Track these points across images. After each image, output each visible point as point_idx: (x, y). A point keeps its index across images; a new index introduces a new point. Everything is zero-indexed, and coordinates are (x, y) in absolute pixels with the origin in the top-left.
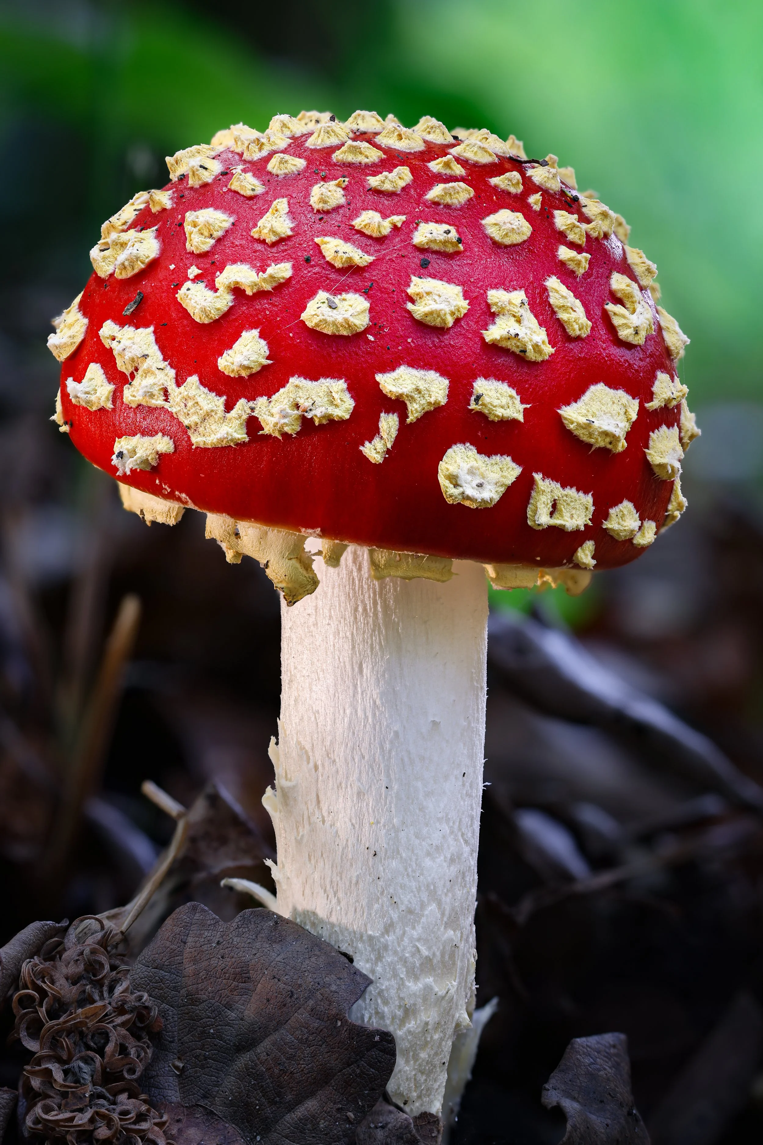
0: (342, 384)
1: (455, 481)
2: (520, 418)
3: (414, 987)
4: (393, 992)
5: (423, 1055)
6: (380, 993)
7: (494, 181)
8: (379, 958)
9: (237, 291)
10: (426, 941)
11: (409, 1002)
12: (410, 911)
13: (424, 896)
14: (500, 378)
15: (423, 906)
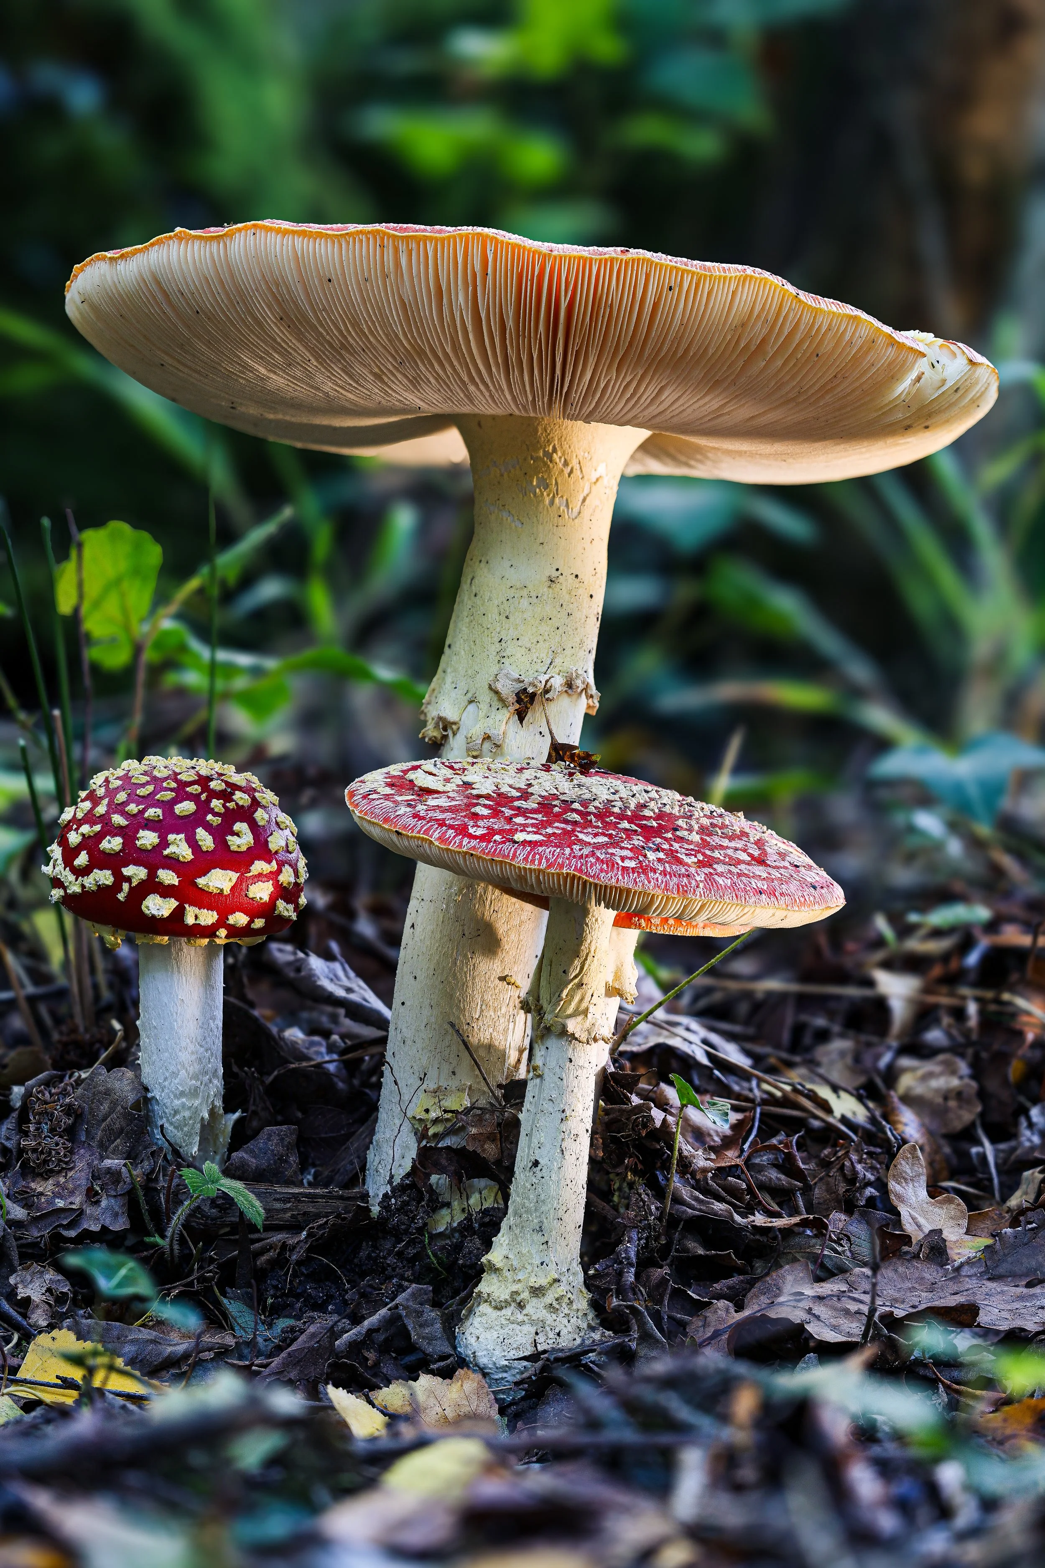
0: (109, 872)
1: (147, 907)
2: (177, 884)
3: (177, 1102)
4: (169, 1104)
5: (185, 1129)
6: (164, 1104)
7: (188, 789)
8: (163, 1091)
9: (83, 835)
10: (181, 1085)
11: (176, 1108)
12: (174, 1073)
13: (179, 1067)
14: (169, 868)
15: (179, 1071)
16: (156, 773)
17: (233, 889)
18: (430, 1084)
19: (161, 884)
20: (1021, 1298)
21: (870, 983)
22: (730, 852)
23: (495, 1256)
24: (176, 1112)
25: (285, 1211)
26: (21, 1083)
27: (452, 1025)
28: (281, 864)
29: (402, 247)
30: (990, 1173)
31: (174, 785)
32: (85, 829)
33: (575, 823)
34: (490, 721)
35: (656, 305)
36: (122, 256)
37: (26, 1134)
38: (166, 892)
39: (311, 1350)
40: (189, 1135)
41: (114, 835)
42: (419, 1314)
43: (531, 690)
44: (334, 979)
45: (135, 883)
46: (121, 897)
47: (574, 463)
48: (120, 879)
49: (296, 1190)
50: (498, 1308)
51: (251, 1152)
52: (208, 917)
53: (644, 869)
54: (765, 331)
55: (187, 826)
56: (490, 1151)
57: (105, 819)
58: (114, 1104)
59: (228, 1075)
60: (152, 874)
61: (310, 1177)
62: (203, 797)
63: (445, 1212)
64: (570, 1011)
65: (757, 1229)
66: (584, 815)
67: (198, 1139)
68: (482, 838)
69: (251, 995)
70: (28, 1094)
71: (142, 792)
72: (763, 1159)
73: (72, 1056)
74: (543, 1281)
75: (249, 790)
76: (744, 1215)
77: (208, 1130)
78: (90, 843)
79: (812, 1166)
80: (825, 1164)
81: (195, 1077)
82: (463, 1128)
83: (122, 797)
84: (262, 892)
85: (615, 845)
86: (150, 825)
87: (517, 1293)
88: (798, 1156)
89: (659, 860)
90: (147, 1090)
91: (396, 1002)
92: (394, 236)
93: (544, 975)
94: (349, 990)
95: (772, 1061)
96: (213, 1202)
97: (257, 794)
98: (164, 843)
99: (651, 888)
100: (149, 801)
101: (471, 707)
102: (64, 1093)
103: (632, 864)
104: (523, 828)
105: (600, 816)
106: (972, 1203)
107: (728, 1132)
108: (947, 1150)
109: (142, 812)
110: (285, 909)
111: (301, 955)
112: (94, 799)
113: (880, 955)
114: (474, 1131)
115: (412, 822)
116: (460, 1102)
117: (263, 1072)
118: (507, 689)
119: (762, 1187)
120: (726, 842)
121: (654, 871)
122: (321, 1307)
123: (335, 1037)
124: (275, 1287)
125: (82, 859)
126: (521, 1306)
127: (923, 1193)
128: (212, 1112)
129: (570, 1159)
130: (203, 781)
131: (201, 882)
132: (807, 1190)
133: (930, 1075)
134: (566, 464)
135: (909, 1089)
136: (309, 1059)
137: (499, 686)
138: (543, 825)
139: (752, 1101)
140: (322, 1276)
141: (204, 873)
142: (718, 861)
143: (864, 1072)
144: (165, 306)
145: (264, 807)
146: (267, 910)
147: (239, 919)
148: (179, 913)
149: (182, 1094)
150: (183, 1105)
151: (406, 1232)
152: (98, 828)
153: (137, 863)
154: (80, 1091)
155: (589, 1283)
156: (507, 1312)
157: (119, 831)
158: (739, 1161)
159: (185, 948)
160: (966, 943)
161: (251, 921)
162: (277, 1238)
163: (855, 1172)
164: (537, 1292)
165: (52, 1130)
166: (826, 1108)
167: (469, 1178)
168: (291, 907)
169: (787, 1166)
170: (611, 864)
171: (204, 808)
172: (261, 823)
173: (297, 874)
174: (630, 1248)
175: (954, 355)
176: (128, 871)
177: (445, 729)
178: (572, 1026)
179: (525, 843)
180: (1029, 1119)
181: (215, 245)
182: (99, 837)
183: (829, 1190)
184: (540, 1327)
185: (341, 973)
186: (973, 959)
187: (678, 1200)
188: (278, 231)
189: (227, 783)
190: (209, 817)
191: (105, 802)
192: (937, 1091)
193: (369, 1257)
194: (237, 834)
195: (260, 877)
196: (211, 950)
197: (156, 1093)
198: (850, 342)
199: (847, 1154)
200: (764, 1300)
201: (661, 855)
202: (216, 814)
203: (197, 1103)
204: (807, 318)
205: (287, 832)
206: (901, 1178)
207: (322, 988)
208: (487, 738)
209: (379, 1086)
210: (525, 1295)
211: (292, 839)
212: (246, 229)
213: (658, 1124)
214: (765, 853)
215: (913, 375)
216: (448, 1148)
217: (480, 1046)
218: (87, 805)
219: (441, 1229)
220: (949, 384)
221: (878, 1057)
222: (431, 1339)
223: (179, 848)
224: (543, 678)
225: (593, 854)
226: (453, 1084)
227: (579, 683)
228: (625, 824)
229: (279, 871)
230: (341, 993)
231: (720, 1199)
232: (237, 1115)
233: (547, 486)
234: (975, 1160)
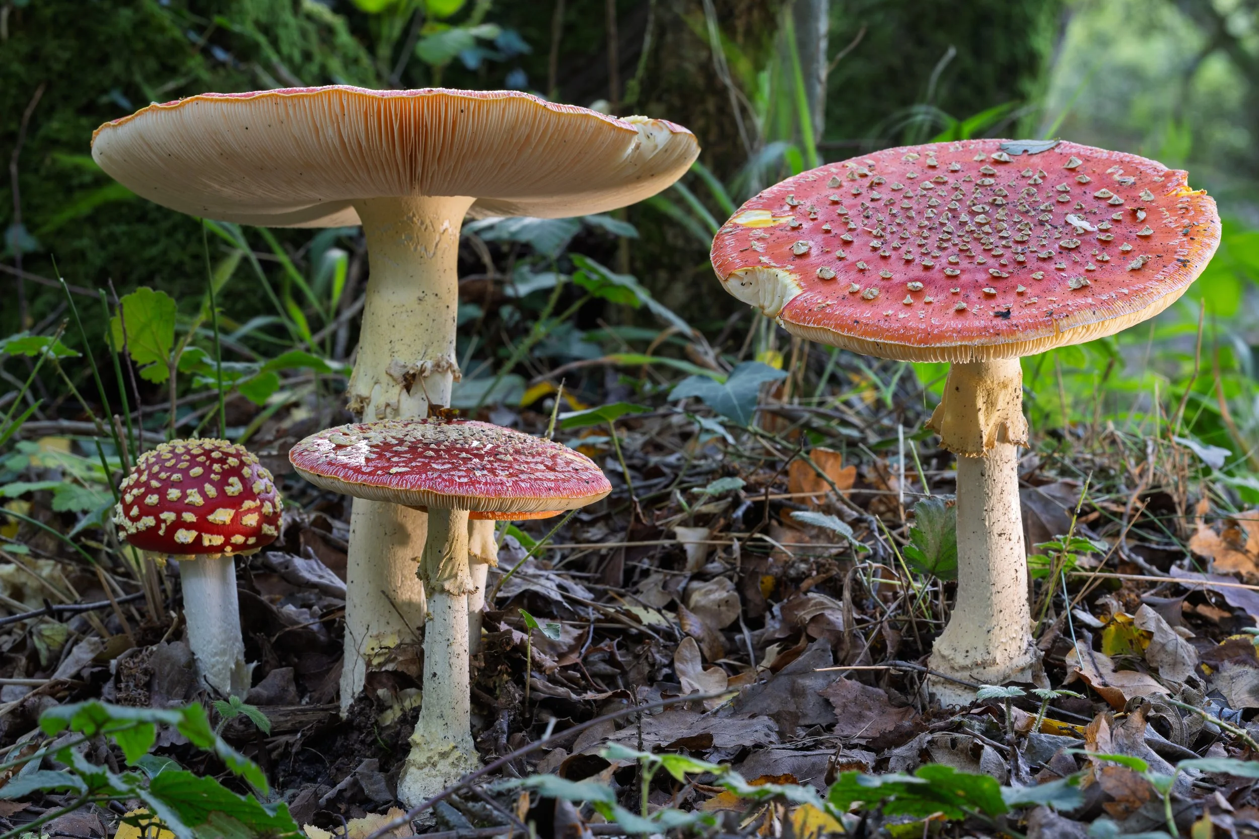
16: (177, 451)
17: (232, 520)
18: (374, 631)
19: (185, 522)
20: (745, 727)
21: (673, 536)
22: (532, 465)
23: (416, 737)
24: (213, 666)
25: (286, 721)
26: (114, 658)
27: (383, 592)
28: (262, 501)
29: (289, 103)
30: (747, 651)
31: (188, 457)
32: (135, 491)
33: (431, 457)
34: (389, 395)
35: (454, 123)
36: (120, 124)
37: (120, 690)
38: (189, 526)
39: (303, 806)
40: (223, 680)
41: (153, 494)
42: (371, 777)
43: (411, 372)
44: (311, 570)
45: (169, 523)
46: (161, 533)
47: (428, 222)
48: (159, 521)
49: (293, 708)
50: (420, 768)
51: (264, 687)
52: (218, 540)
53: (473, 483)
54: (527, 131)
55: (198, 482)
56: (412, 670)
57: (146, 484)
58: (173, 665)
59: (246, 639)
60: (179, 516)
61: (307, 699)
62: (208, 463)
63: (389, 712)
64: (446, 575)
65: (588, 702)
66: (436, 451)
67: (229, 682)
68: (370, 473)
69: (257, 586)
70: (120, 665)
71: (168, 464)
72: (595, 657)
73: (150, 637)
74: (446, 748)
75: (238, 455)
76: (579, 694)
77: (236, 677)
78: (139, 500)
79: (630, 658)
80: (637, 657)
81: (223, 642)
82: (395, 658)
83: (156, 469)
84: (251, 520)
85: (455, 468)
86: (174, 485)
87: (431, 758)
88: (617, 653)
89: (484, 475)
90: (193, 654)
91: (349, 580)
92: (284, 97)
93: (428, 554)
94: (321, 577)
95: (611, 594)
96: (241, 722)
97: (243, 458)
98: (185, 496)
99: (477, 494)
100: (173, 469)
101: (377, 387)
102: (143, 661)
103: (465, 480)
104: (397, 464)
105: (448, 451)
106: (733, 671)
107: (572, 642)
108: (722, 639)
109: (169, 477)
110: (268, 529)
111: (288, 557)
112: (140, 472)
113: (678, 517)
114: (400, 658)
115: (326, 467)
116: (391, 642)
117: (269, 635)
118: (398, 373)
119: (594, 675)
120: (530, 459)
121: (479, 483)
122: (313, 780)
123: (316, 608)
124: (284, 771)
125: (135, 511)
126: (434, 765)
127: (699, 668)
128: (237, 664)
129: (456, 670)
130: (207, 453)
131: (211, 518)
132: (624, 673)
133: (710, 591)
134: (422, 223)
135: (697, 601)
136: (299, 623)
137: (392, 372)
138: (410, 460)
139: (588, 620)
140: (313, 760)
141: (212, 511)
142: (522, 472)
143: (670, 593)
144: (149, 153)
145: (248, 466)
146: (256, 532)
147: (238, 539)
148: (199, 539)
149: (216, 654)
150: (217, 662)
151: (365, 727)
152: (142, 490)
153: (169, 510)
154: (151, 659)
155: (477, 747)
156: (426, 770)
157: (156, 491)
158: (579, 661)
159: (208, 561)
160: (737, 502)
161: (247, 540)
162: (283, 739)
163: (655, 659)
164: (444, 755)
165: (136, 686)
166: (637, 620)
167: (401, 689)
168: (273, 528)
169: (611, 660)
170: (452, 481)
171: (208, 470)
172: (247, 476)
173: (274, 506)
174: (503, 722)
175: (661, 128)
176: (163, 516)
177: (362, 402)
178: (447, 585)
179: (397, 474)
180: (772, 613)
181: (174, 112)
182: (144, 495)
183: (639, 673)
184: (447, 776)
185: (315, 566)
186: (740, 512)
187: (533, 689)
188: (212, 100)
189: (223, 453)
190: (213, 476)
191: (146, 473)
192: (714, 601)
193: (342, 745)
194: (232, 485)
195: (249, 511)
196: (225, 561)
197: (199, 655)
198: (585, 130)
199: (649, 649)
200: (585, 745)
201: (485, 472)
202: (216, 473)
203: (226, 659)
204: (554, 119)
205: (266, 480)
206: (684, 660)
207: (303, 578)
208: (388, 405)
209: (343, 637)
210: (436, 758)
211: (269, 484)
212: (192, 101)
213: (518, 642)
214: (555, 464)
215: (632, 146)
216: (386, 671)
217: (404, 603)
218: (135, 476)
219: (388, 723)
220: (660, 147)
221: (678, 583)
222: (377, 792)
223: (194, 497)
224: (419, 364)
225: (440, 476)
226: (389, 629)
227: (444, 363)
228: (464, 455)
229: (262, 506)
230: (315, 579)
231: (563, 685)
232: (255, 664)
233: (411, 239)
234: (738, 643)
